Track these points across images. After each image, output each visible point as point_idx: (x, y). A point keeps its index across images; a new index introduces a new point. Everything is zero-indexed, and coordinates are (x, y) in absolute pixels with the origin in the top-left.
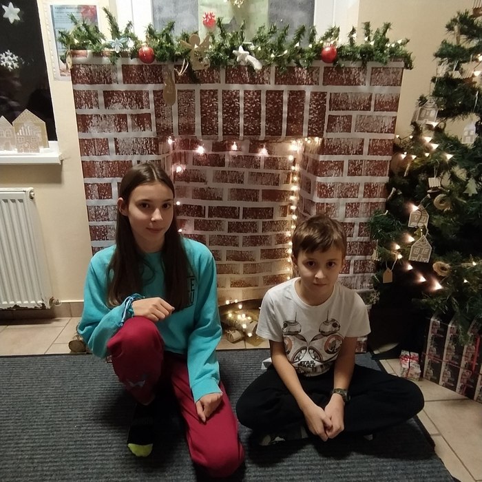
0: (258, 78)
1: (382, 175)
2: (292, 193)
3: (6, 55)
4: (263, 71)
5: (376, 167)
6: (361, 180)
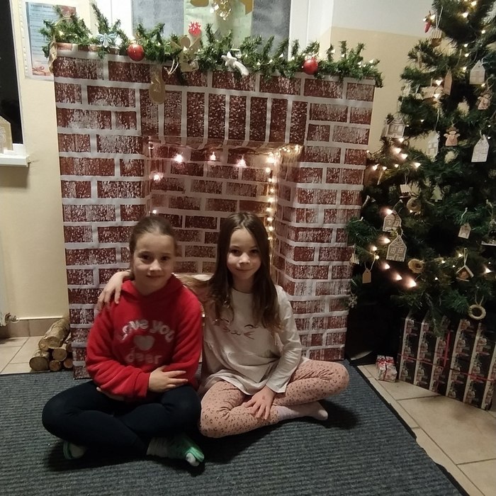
0: (244, 85)
1: (357, 184)
2: (269, 205)
4: (248, 79)
5: (352, 176)
6: (338, 187)
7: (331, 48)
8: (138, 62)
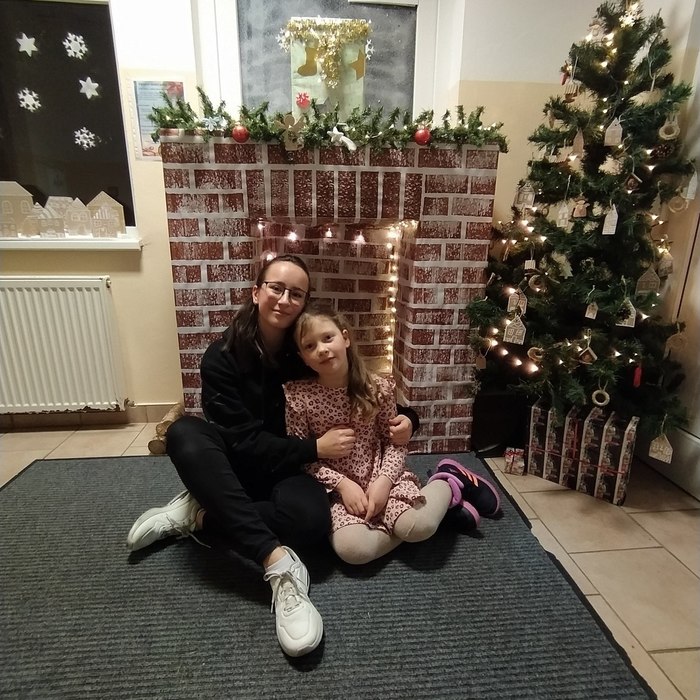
0: (353, 160)
1: (481, 260)
2: (391, 284)
3: (82, 133)
4: (357, 152)
5: (474, 252)
6: (459, 265)
7: (448, 114)
8: (243, 143)
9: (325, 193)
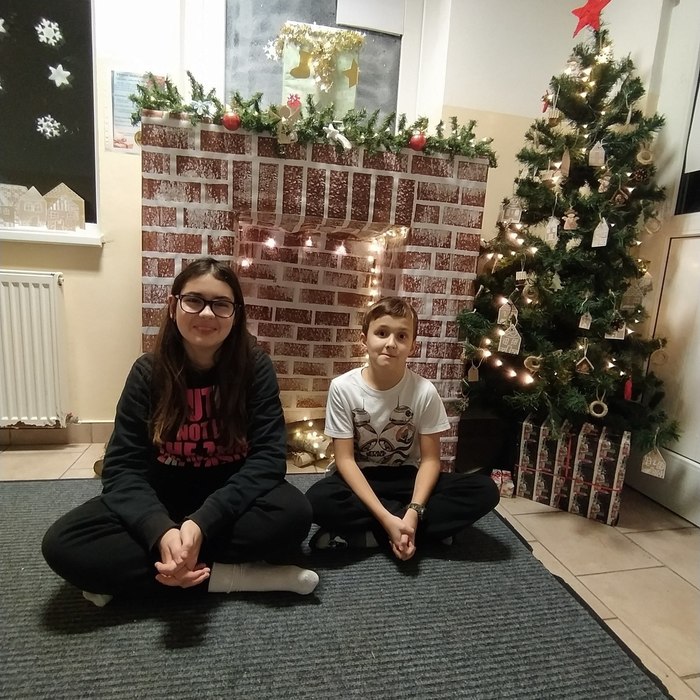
0: (346, 160)
1: (470, 271)
2: (371, 299)
3: (45, 121)
4: (351, 153)
5: (464, 263)
6: (448, 275)
7: (441, 124)
8: (232, 132)
9: (316, 192)
